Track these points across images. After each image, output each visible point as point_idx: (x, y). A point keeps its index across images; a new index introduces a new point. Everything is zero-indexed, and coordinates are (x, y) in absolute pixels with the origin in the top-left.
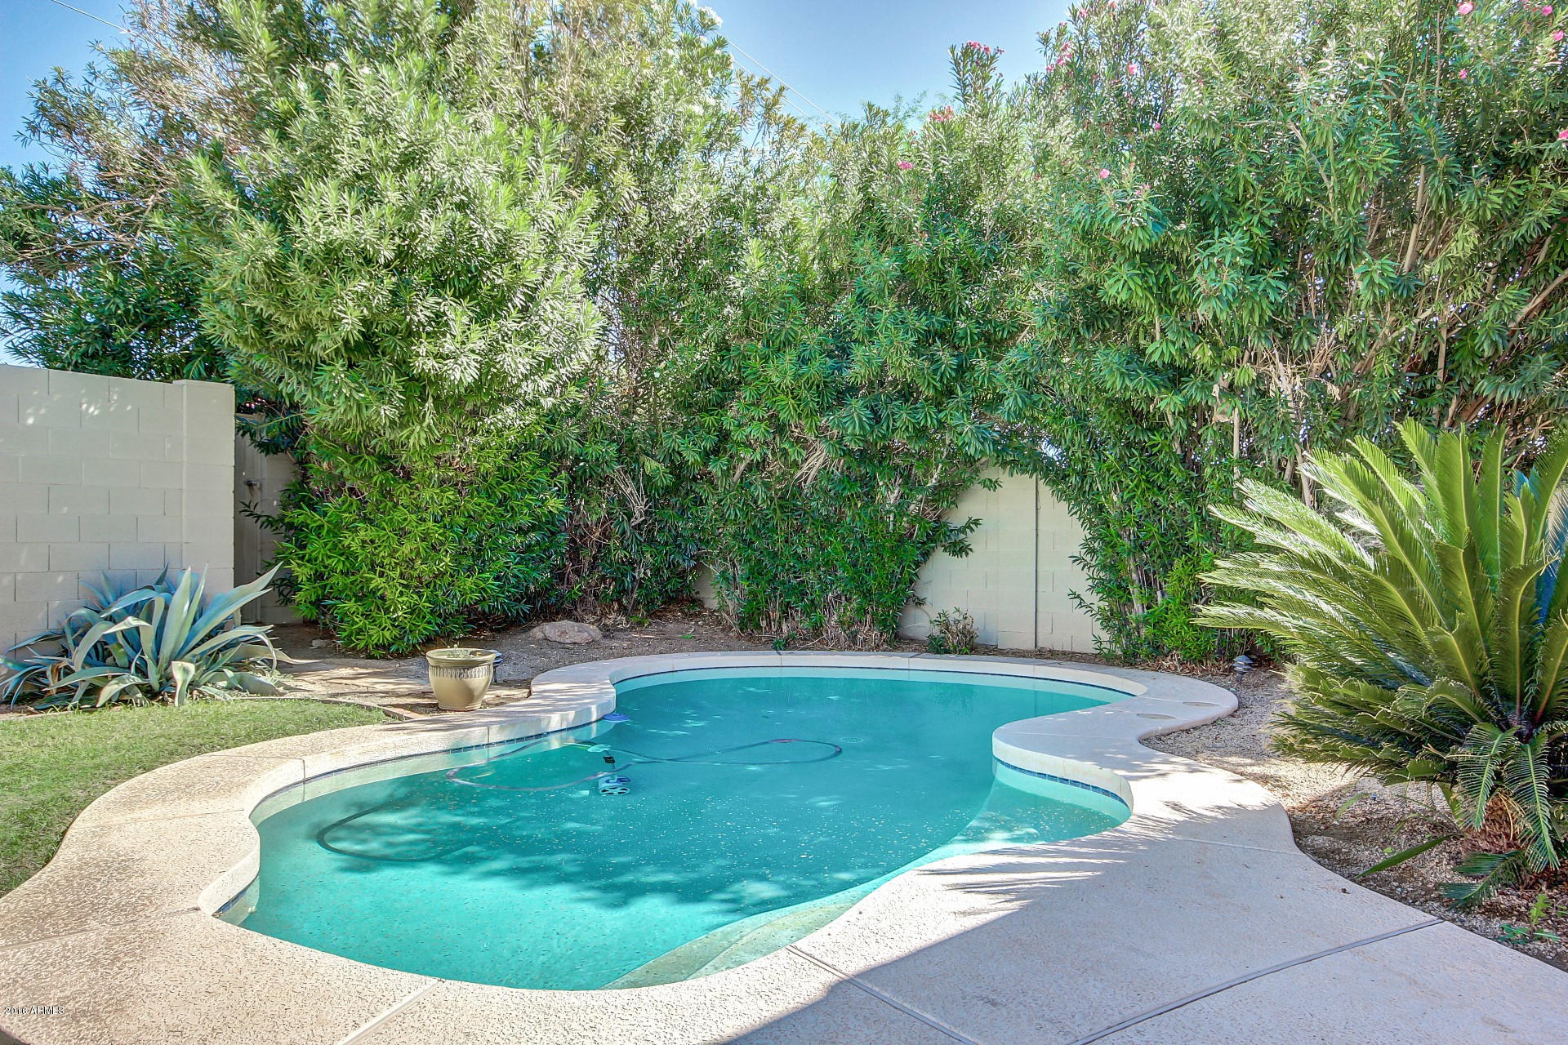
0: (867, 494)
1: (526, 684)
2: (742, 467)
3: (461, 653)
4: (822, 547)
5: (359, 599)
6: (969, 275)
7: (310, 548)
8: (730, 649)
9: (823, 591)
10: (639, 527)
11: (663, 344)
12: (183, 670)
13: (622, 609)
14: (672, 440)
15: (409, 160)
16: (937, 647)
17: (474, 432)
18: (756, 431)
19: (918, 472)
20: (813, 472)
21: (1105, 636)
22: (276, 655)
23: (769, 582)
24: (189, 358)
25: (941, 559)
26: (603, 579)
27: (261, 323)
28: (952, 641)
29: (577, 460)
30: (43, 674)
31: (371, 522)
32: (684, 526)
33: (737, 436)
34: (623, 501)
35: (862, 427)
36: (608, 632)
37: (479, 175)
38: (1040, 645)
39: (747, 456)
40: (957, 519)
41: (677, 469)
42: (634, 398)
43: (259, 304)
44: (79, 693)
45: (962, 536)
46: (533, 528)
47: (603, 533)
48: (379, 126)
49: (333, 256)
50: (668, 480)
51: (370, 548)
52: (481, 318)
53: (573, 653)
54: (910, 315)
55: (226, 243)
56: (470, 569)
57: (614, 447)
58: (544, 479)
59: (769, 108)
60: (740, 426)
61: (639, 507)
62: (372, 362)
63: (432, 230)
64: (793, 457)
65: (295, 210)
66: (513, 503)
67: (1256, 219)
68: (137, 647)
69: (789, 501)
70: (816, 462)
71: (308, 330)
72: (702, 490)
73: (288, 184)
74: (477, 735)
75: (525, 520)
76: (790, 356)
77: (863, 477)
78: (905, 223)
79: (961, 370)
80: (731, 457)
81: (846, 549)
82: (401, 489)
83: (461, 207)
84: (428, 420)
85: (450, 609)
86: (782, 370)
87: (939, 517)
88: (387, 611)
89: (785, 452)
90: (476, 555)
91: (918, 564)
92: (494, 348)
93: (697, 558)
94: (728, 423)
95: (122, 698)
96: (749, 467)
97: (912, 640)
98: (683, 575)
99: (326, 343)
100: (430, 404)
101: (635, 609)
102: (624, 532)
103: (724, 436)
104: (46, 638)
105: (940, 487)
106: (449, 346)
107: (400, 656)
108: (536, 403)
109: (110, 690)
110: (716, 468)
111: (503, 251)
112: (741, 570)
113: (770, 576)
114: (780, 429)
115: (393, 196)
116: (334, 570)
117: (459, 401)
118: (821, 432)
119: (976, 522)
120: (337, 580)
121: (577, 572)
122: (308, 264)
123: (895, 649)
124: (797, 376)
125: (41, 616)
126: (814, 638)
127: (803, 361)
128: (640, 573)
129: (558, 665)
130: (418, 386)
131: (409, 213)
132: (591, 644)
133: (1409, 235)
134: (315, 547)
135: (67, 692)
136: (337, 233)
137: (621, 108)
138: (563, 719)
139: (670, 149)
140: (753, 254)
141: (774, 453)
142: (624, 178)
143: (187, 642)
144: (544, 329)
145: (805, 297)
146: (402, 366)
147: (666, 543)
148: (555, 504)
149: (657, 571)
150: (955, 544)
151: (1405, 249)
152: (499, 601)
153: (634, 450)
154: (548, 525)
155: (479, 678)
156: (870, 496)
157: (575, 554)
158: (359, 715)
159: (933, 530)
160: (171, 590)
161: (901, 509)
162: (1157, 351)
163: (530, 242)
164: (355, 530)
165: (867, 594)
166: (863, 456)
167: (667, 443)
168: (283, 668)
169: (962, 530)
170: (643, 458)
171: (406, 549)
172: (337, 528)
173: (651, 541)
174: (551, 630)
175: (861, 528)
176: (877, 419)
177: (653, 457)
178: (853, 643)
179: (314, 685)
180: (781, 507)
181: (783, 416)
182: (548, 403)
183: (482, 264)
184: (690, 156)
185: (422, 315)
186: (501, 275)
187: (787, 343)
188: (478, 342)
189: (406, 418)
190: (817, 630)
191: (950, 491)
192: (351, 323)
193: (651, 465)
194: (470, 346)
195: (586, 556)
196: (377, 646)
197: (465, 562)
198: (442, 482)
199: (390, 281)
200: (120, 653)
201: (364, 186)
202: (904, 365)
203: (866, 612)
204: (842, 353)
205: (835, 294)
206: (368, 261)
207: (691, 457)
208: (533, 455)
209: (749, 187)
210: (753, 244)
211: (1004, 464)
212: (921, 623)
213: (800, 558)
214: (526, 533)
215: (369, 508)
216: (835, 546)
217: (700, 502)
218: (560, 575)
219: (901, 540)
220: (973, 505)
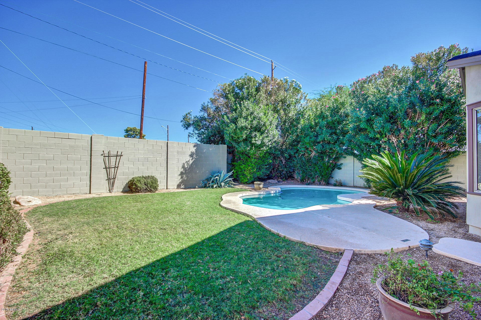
0: (322, 159)
1: (267, 188)
2: (301, 155)
3: (259, 183)
4: (315, 168)
5: (243, 175)
6: (339, 123)
7: (236, 168)
8: (299, 185)
9: (315, 175)
10: (284, 165)
11: (288, 136)
12: (223, 184)
13: (281, 178)
14: (289, 151)
15: (252, 113)
16: (335, 185)
17: (259, 151)
18: (303, 149)
19: (331, 156)
20: (313, 156)
21: (365, 183)
22: (233, 183)
23: (306, 174)
24: (219, 141)
25: (336, 171)
26: (278, 173)
27: (232, 137)
28: (337, 184)
29: (274, 154)
30: (206, 184)
31: (244, 164)
32: (291, 165)
33: (300, 150)
34: (281, 161)
35: (320, 148)
36: (279, 182)
37: (261, 114)
38: (354, 185)
39: (302, 153)
40: (339, 163)
41: (290, 156)
42: (283, 144)
43: (232, 135)
44: (211, 186)
45: (340, 166)
46: (267, 165)
47: (278, 166)
48: (248, 109)
49: (242, 128)
50: (289, 157)
51: (244, 168)
52: (261, 135)
53: (273, 185)
54: (329, 130)
55: (228, 127)
56: (258, 171)
57: (280, 152)
58: (269, 157)
59: (305, 97)
60: (300, 148)
61: (284, 162)
62: (247, 142)
63: (255, 123)
64: (309, 153)
65: (238, 122)
66: (265, 161)
67: (386, 114)
68: (217, 181)
69: (309, 160)
70: (313, 154)
71: (238, 138)
72: (294, 159)
73: (236, 119)
74: (262, 193)
75: (266, 164)
76: (308, 137)
77: (321, 156)
78: (327, 116)
79: (338, 138)
80: (299, 153)
81: (319, 168)
82: (249, 160)
83: (259, 119)
84: (253, 149)
85: (255, 177)
86: (307, 140)
87: (336, 163)
88: (247, 177)
89: (308, 153)
90: (259, 169)
91: (332, 171)
92: (263, 139)
93: (294, 170)
94: (298, 148)
95: (216, 187)
96: (302, 155)
97: (331, 184)
98: (291, 173)
99: (241, 139)
100: (254, 147)
101: (283, 178)
102: (281, 166)
103: (298, 150)
104: (206, 179)
105: (335, 158)
106: (257, 139)
107: (248, 184)
108: (268, 146)
109: (215, 186)
110: (296, 155)
111: (264, 125)
112: (301, 172)
113: (306, 173)
114: (307, 149)
115: (250, 119)
116: (239, 171)
117: (258, 146)
118: (314, 149)
119: (342, 164)
120: (240, 173)
121: (274, 172)
122: (239, 129)
123: (327, 185)
124: (309, 141)
125: (205, 176)
126: (313, 183)
127: (311, 138)
128: (284, 172)
129: (271, 186)
130: (252, 145)
131: (252, 121)
132: (276, 183)
133: (416, 115)
134: (237, 168)
135: (209, 186)
136: (243, 125)
137: (281, 101)
138: (274, 192)
139: (289, 106)
140: (302, 122)
141: (306, 153)
142: (282, 112)
143: (223, 180)
144: (270, 135)
145: (311, 128)
146: (250, 142)
147: (288, 167)
148: (271, 161)
149: (287, 172)
150: (338, 168)
151: (416, 117)
152: (262, 176)
153: (283, 152)
154: (269, 164)
155: (261, 186)
156: (323, 159)
157: (273, 169)
158: (246, 190)
159: (334, 165)
160: (221, 173)
161: (328, 162)
162: (371, 135)
163: (268, 123)
164: (242, 165)
165: (322, 176)
166: (321, 153)
167: (288, 151)
168: (234, 185)
169: (340, 165)
170: (284, 154)
171: (249, 168)
172: (240, 165)
173: (286, 167)
174: (270, 181)
175: (321, 164)
176: (323, 147)
177: (286, 153)
178: (320, 184)
179: (237, 187)
180: (307, 161)
181: (307, 147)
182: (270, 146)
183: (261, 127)
184: (292, 107)
185: (253, 135)
186: (264, 128)
187: (308, 135)
188: (261, 138)
189: (251, 149)
190: (314, 182)
191: (337, 158)
192: (244, 137)
193: (286, 155)
194: (260, 139)
195: (275, 169)
196: (245, 182)
197: (258, 170)
198: (255, 158)
199: (249, 131)
200: (215, 182)
201: (246, 118)
202: (328, 138)
203: (322, 179)
204: (317, 136)
205: (316, 126)
206: (246, 128)
207: (292, 154)
208: (268, 154)
209: (302, 110)
210: (302, 120)
211: (346, 154)
212: (332, 181)
213: (311, 170)
214: (266, 166)
215: (244, 162)
216: (317, 168)
217: (294, 161)
218: (271, 172)
219: (328, 167)
220: (342, 161)
